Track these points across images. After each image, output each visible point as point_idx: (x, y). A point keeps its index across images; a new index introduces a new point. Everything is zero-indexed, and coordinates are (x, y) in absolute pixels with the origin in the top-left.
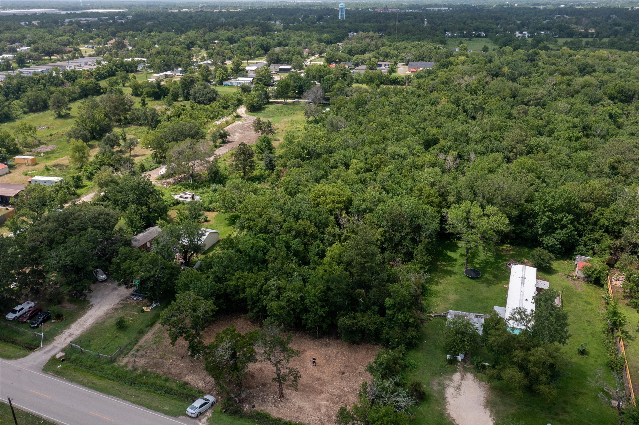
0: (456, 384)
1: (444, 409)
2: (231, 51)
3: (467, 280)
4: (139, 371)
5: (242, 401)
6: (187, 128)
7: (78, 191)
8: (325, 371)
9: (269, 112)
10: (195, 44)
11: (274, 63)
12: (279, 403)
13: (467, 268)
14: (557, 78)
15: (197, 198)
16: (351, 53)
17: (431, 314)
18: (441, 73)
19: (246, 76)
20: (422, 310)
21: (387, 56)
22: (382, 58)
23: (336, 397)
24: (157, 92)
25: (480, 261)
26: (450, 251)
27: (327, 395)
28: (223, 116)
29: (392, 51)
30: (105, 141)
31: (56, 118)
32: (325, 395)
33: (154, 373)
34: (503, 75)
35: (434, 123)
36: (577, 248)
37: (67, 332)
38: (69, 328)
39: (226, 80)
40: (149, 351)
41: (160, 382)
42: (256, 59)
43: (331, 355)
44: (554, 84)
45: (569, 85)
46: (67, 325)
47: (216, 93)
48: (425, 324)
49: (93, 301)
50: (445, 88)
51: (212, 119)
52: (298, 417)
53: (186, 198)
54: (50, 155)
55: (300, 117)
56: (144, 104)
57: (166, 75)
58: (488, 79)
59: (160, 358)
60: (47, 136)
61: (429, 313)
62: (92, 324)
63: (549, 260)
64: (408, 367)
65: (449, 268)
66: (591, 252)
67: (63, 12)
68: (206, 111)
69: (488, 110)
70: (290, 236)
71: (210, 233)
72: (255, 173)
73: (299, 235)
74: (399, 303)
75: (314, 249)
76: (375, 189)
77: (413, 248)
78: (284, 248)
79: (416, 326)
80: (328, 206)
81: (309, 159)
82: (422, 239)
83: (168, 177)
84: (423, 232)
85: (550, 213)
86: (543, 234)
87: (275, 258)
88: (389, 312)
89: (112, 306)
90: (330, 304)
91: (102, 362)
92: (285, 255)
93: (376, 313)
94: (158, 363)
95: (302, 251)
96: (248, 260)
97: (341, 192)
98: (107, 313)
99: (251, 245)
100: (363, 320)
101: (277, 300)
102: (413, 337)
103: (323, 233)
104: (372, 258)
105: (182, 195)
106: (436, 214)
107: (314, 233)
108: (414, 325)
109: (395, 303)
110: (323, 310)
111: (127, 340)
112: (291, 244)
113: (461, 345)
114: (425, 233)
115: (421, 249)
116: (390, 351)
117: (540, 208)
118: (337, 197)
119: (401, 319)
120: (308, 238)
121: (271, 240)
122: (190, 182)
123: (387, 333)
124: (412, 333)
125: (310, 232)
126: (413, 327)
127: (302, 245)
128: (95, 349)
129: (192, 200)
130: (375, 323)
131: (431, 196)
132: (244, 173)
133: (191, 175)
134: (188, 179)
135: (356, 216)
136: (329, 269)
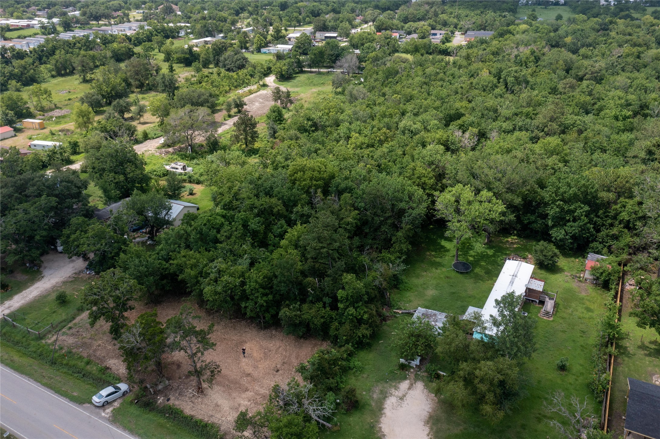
0: (399, 393)
1: (376, 422)
2: (280, 17)
3: (453, 274)
4: (64, 351)
5: (157, 393)
6: (196, 95)
7: (74, 157)
8: (260, 366)
9: (299, 81)
10: (245, 10)
11: (320, 31)
12: (196, 399)
14: (626, 49)
15: (189, 169)
16: (406, 20)
17: (398, 311)
18: (494, 42)
19: (286, 43)
20: (390, 305)
21: (445, 24)
22: (438, 26)
23: (260, 396)
24: (187, 58)
27: (252, 393)
28: (248, 84)
29: (451, 19)
30: (115, 106)
31: (81, 83)
32: (250, 394)
33: (78, 354)
34: (564, 45)
35: (465, 97)
36: (591, 245)
37: (7, 303)
38: (10, 300)
39: (264, 47)
40: (81, 330)
41: (81, 364)
42: (305, 26)
43: (272, 348)
44: (619, 57)
45: (639, 57)
46: (9, 297)
47: (245, 59)
49: (46, 272)
51: (236, 87)
52: (212, 416)
54: (61, 120)
55: (329, 88)
56: (171, 70)
57: (205, 41)
58: (546, 50)
59: (90, 339)
60: (65, 100)
61: (397, 309)
63: (552, 257)
64: (353, 369)
66: (605, 250)
68: (230, 78)
70: (250, 214)
71: (185, 207)
72: (257, 145)
73: (262, 214)
74: (351, 296)
75: (276, 229)
76: (366, 166)
77: (393, 235)
78: (240, 226)
79: (371, 323)
80: (304, 183)
81: (313, 131)
82: (403, 225)
83: (169, 146)
84: (405, 217)
85: (562, 203)
86: (553, 226)
87: (228, 238)
88: (341, 306)
89: (62, 279)
90: (274, 292)
91: (30, 338)
92: (239, 235)
93: (327, 305)
94: (86, 343)
95: (262, 232)
96: (199, 238)
97: (323, 168)
98: (54, 286)
99: (205, 222)
100: (308, 312)
101: (215, 284)
102: (363, 336)
103: (292, 212)
104: (330, 244)
105: (173, 165)
106: (425, 197)
107: (281, 212)
108: (368, 322)
109: (347, 295)
110: (265, 298)
111: (64, 317)
112: (249, 223)
113: (414, 349)
114: (407, 218)
115: (401, 237)
116: (333, 350)
117: (550, 196)
118: (316, 174)
119: (352, 315)
120: (274, 217)
121: (233, 217)
122: (189, 152)
123: (336, 329)
124: (364, 331)
125: (275, 210)
126: (367, 324)
127: (262, 225)
128: (28, 324)
129: (183, 172)
130: (323, 317)
131: (424, 176)
132: (246, 145)
133: (189, 145)
134: (187, 149)
135: (333, 195)
136: (284, 253)
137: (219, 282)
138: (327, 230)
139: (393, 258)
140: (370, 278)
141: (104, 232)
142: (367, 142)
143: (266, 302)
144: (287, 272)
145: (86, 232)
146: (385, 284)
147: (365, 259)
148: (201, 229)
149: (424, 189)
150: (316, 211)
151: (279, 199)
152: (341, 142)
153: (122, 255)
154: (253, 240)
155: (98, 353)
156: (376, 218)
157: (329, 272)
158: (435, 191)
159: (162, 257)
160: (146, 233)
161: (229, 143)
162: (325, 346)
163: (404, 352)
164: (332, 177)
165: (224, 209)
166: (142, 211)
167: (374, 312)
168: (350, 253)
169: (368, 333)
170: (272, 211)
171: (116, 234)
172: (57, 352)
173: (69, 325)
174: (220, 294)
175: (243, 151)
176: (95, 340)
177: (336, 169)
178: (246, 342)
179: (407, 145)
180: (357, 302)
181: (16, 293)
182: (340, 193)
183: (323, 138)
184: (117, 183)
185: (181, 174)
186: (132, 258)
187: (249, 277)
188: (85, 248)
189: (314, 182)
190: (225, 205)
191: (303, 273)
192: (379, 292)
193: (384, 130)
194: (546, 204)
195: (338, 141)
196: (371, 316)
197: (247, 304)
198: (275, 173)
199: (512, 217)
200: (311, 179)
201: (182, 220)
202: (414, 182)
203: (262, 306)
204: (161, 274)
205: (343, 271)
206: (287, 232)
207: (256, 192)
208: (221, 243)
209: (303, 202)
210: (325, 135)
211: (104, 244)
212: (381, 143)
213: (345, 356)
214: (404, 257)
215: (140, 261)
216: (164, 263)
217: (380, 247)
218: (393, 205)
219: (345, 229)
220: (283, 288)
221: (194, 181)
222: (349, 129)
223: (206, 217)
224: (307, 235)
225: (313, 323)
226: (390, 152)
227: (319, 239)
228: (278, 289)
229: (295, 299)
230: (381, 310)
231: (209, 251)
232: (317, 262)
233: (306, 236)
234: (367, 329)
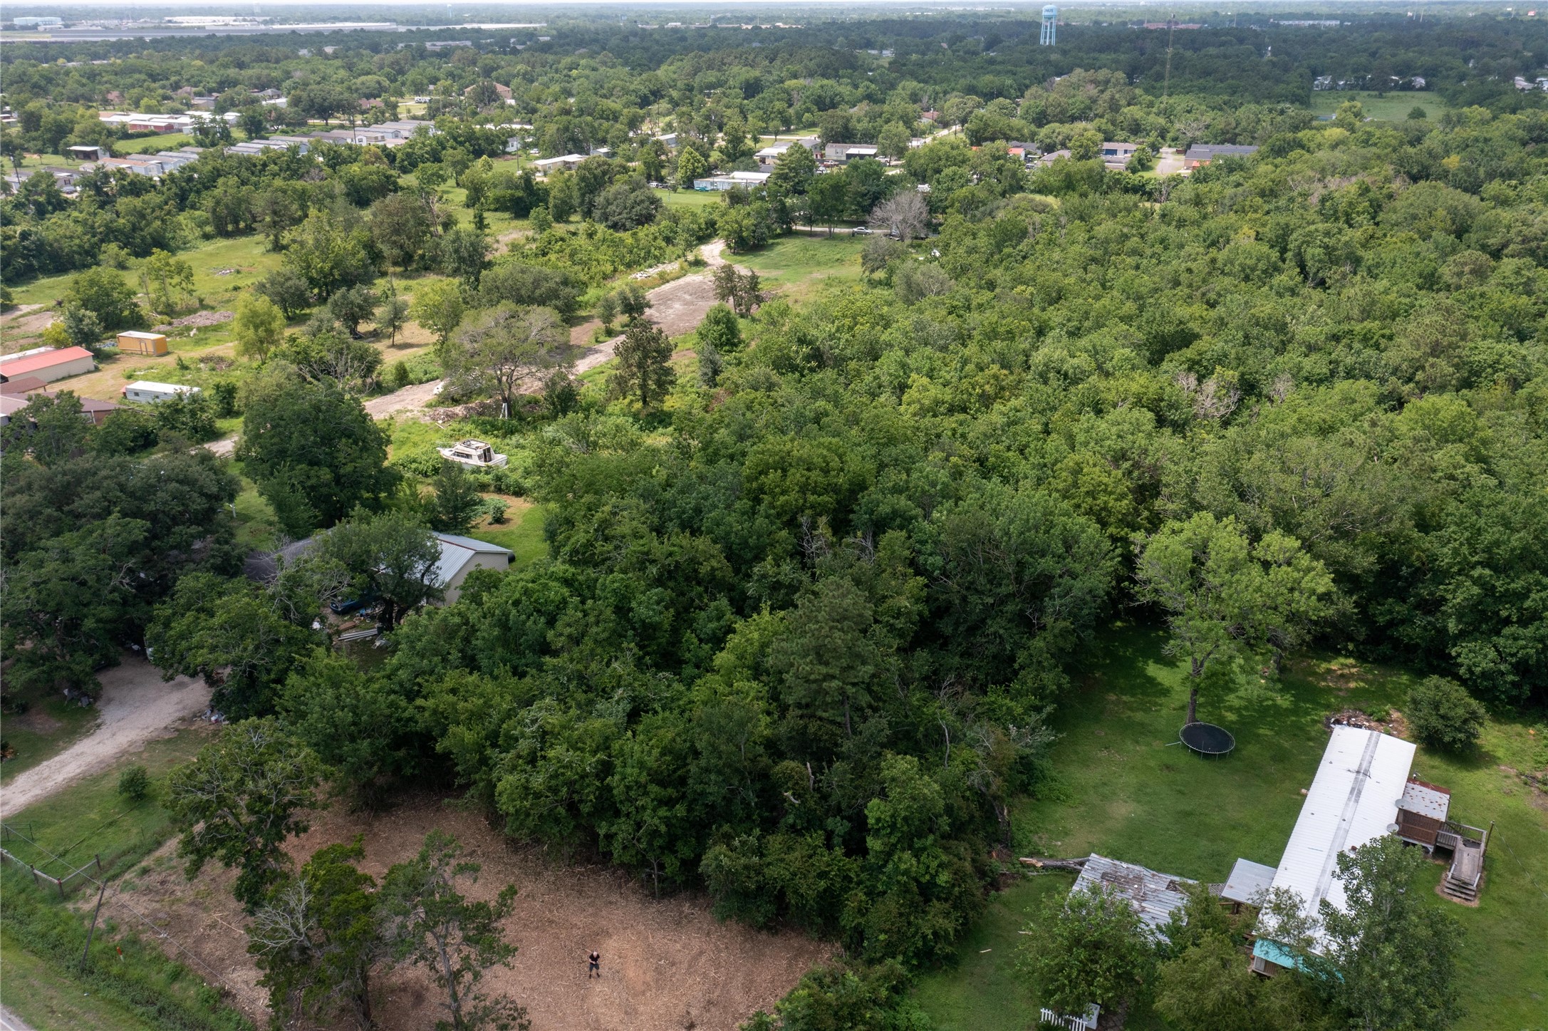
2: (741, 112)
3: (1184, 759)
4: (118, 937)
6: (528, 279)
7: (221, 424)
8: (641, 1008)
9: (782, 254)
10: (662, 97)
11: (836, 141)
13: (1194, 719)
15: (498, 458)
16: (1041, 119)
17: (1033, 861)
18: (1263, 168)
19: (754, 168)
20: (1009, 843)
21: (1136, 129)
22: (1122, 134)
24: (520, 199)
25: (1243, 703)
26: (1156, 662)
28: (658, 260)
29: (1152, 118)
30: (335, 305)
31: (268, 251)
33: (154, 949)
34: (1444, 175)
35: (1198, 294)
39: (703, 176)
40: (172, 879)
41: (157, 979)
42: (801, 132)
43: (679, 956)
47: (655, 202)
48: (1005, 892)
49: (109, 715)
50: (1266, 207)
51: (628, 266)
53: (468, 456)
54: (209, 334)
55: (854, 270)
56: (480, 224)
57: (566, 163)
58: (1395, 186)
59: (192, 904)
60: (226, 291)
61: (1031, 855)
62: (72, 779)
63: (1465, 721)
65: (1139, 716)
67: (402, 29)
68: (616, 244)
69: (1370, 262)
70: (638, 579)
71: (478, 553)
72: (672, 402)
73: (670, 578)
74: (905, 819)
75: (705, 622)
76: (947, 459)
77: (1018, 646)
78: (609, 611)
79: (959, 897)
80: (782, 498)
81: (812, 370)
82: (1048, 620)
83: (456, 401)
84: (1052, 598)
85: (1487, 572)
86: (1462, 635)
87: (576, 640)
88: (874, 844)
89: (146, 734)
90: (690, 797)
91: (37, 895)
92: (606, 635)
93: (836, 840)
94: (179, 917)
95: (666, 626)
96: (498, 638)
97: (835, 463)
98: (124, 753)
99: (517, 595)
100: (782, 860)
101: (529, 768)
102: (935, 934)
103: (748, 576)
104: (850, 667)
105: (459, 447)
106: (1107, 545)
107: (719, 574)
108: (950, 893)
109: (892, 816)
110: (663, 812)
111: (134, 840)
112: (634, 604)
113: (1083, 984)
114: (1057, 602)
115: (1041, 650)
116: (850, 974)
117: (1456, 552)
118: (815, 476)
119: (906, 872)
120: (701, 589)
121: (593, 583)
122: (503, 416)
123: (860, 911)
124: (938, 919)
125: (704, 569)
126: (946, 900)
127: (667, 608)
128: (39, 854)
129: (482, 463)
130: (822, 875)
131: (1105, 491)
132: (645, 402)
133: (505, 400)
134: (499, 407)
135: (859, 534)
136: (721, 689)
137: (540, 763)
138: (842, 630)
139: (1020, 710)
140: (956, 768)
141: (253, 617)
142: (948, 398)
143: (667, 821)
144: (729, 740)
145: (211, 614)
146: (997, 784)
147: (942, 711)
148: (506, 615)
149: (1104, 524)
150: (813, 575)
151: (715, 542)
152: (882, 399)
153: (293, 678)
154: (641, 647)
155: (208, 947)
156: (973, 599)
157: (847, 746)
158: (1134, 530)
159: (401, 685)
160: (372, 617)
161: (601, 396)
162: (826, 958)
163: (1055, 991)
164: (859, 486)
165: (572, 562)
166: (363, 562)
167: (968, 866)
168: (901, 694)
169: (949, 925)
170: (696, 571)
171: (283, 622)
172: (99, 938)
173: (144, 864)
174: (538, 795)
175: (636, 417)
176: (206, 909)
177: (871, 466)
178: (609, 935)
179: (1054, 409)
180: (921, 835)
181: (25, 767)
182: (879, 526)
183: (836, 387)
184: (313, 488)
185: (477, 470)
186: (318, 686)
187: (621, 753)
188: (202, 656)
189: (812, 498)
190: (575, 552)
191: (773, 748)
192: (981, 806)
193: (995, 368)
194: (1441, 576)
195: (874, 395)
196: (959, 876)
197: (614, 829)
198: (710, 471)
199: (1348, 604)
200: (804, 489)
201: (462, 588)
202: (1078, 506)
203: (655, 833)
204: (395, 732)
205: (883, 746)
206: (734, 631)
207: (656, 520)
208: (555, 654)
209: (779, 550)
210: (842, 379)
211: (251, 647)
212: (986, 401)
213: (884, 993)
214: (1049, 709)
215: (338, 698)
216: (403, 703)
217: (981, 677)
218: (1021, 565)
219: (892, 628)
220: (715, 790)
221: (508, 487)
222: (904, 366)
223: (521, 584)
224: (787, 640)
225: (796, 892)
226: (1010, 424)
227: (818, 654)
228: (699, 788)
229: (749, 817)
230: (985, 857)
231: (522, 675)
232: (812, 716)
233: (784, 644)
234: (947, 915)
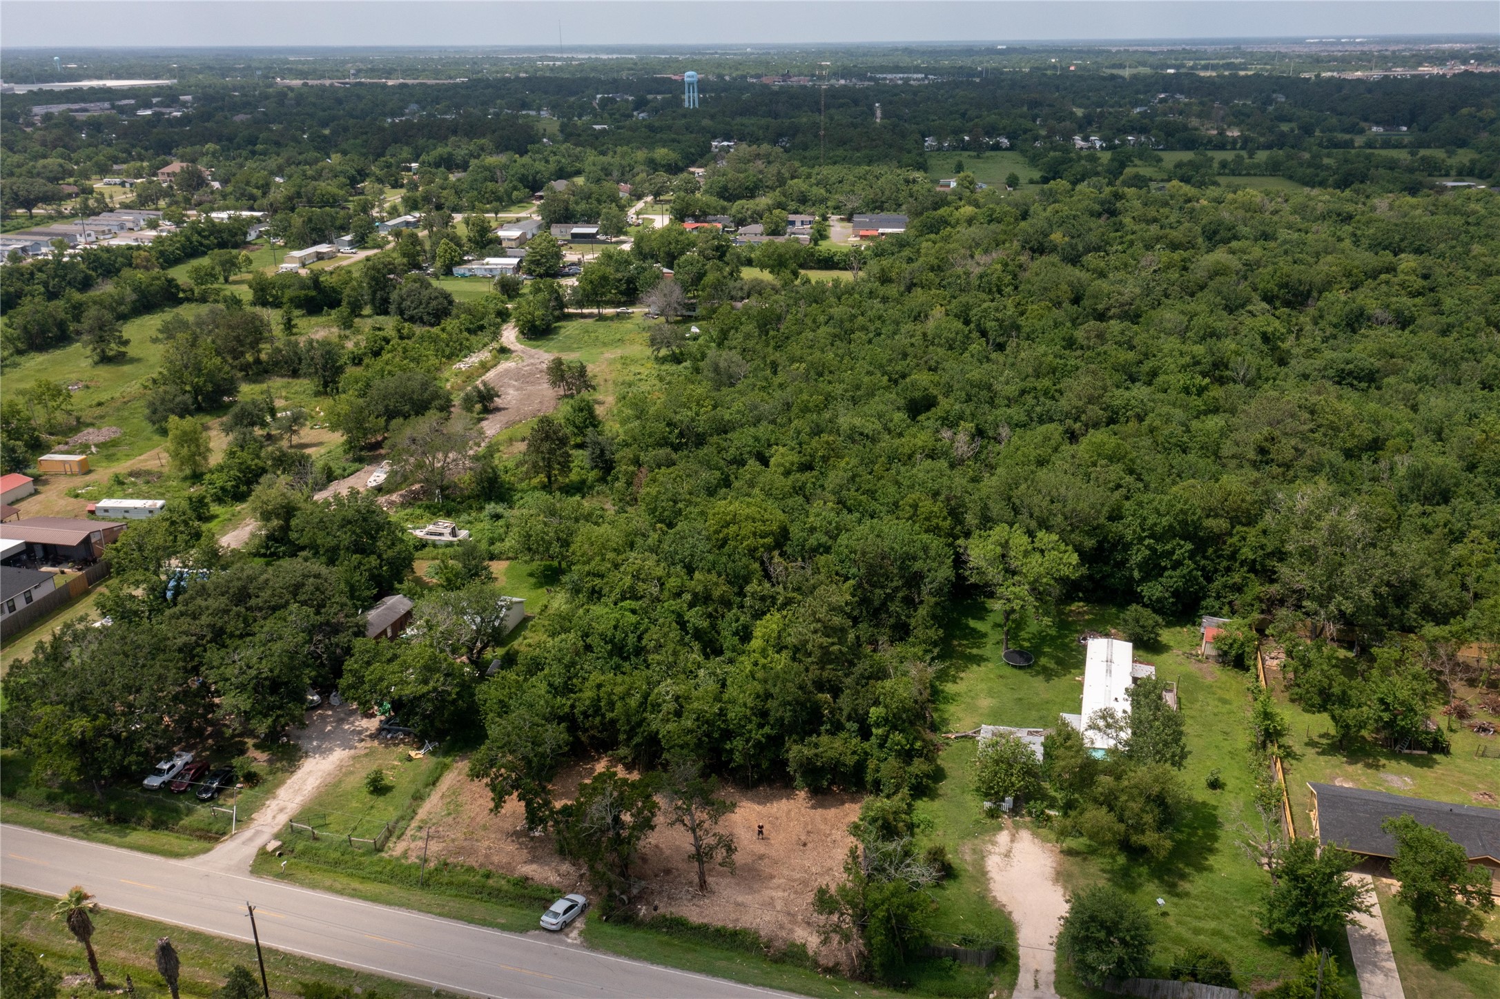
9: (568, 337)
11: (558, 222)
14: (1161, 255)
15: (463, 534)
16: (726, 195)
18: (925, 245)
19: (502, 254)
21: (803, 200)
24: (312, 297)
28: (471, 350)
29: (814, 189)
31: (97, 364)
34: (1054, 250)
35: (922, 362)
42: (514, 209)
44: (1155, 271)
45: (1186, 269)
47: (447, 297)
50: (938, 282)
51: (449, 357)
53: (439, 534)
54: (111, 450)
55: (640, 349)
56: (289, 324)
57: (317, 253)
58: (1023, 258)
60: (91, 407)
68: (434, 339)
69: (1028, 330)
80: (746, 543)
105: (428, 528)
106: (944, 549)
149: (939, 537)
